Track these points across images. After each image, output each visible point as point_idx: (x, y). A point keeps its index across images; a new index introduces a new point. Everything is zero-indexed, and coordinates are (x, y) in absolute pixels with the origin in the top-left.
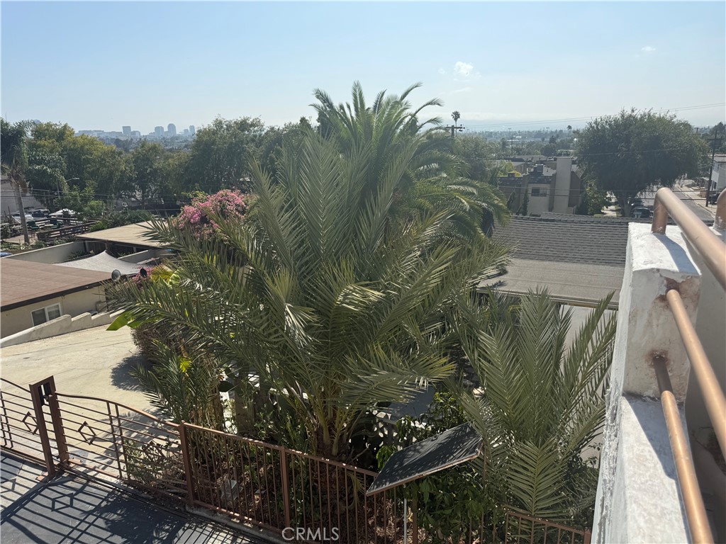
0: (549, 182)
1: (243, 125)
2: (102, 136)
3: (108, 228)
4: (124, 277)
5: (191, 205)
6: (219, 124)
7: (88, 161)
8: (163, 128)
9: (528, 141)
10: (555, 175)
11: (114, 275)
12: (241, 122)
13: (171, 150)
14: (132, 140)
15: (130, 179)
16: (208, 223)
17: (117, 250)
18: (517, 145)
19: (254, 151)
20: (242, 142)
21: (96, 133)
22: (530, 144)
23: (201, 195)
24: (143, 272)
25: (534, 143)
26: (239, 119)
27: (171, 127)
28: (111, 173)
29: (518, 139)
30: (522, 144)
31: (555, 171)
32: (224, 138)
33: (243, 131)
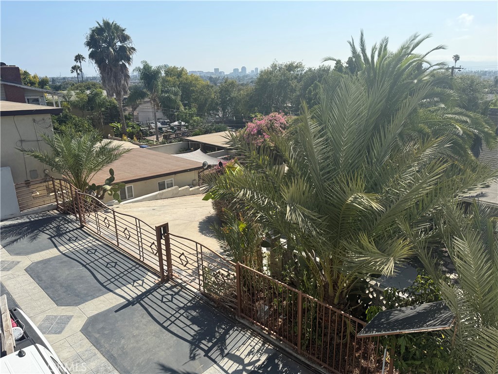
1: (290, 67)
2: (202, 75)
3: (202, 134)
4: (209, 166)
5: (252, 122)
6: (274, 66)
7: (193, 91)
8: (238, 70)
11: (204, 164)
12: (289, 65)
13: (242, 85)
14: (219, 77)
15: (217, 104)
16: (261, 134)
17: (207, 148)
19: (296, 86)
20: (288, 79)
21: (198, 73)
23: (259, 116)
24: (221, 164)
26: (288, 63)
27: (244, 69)
28: (206, 100)
32: (277, 77)
33: (290, 71)
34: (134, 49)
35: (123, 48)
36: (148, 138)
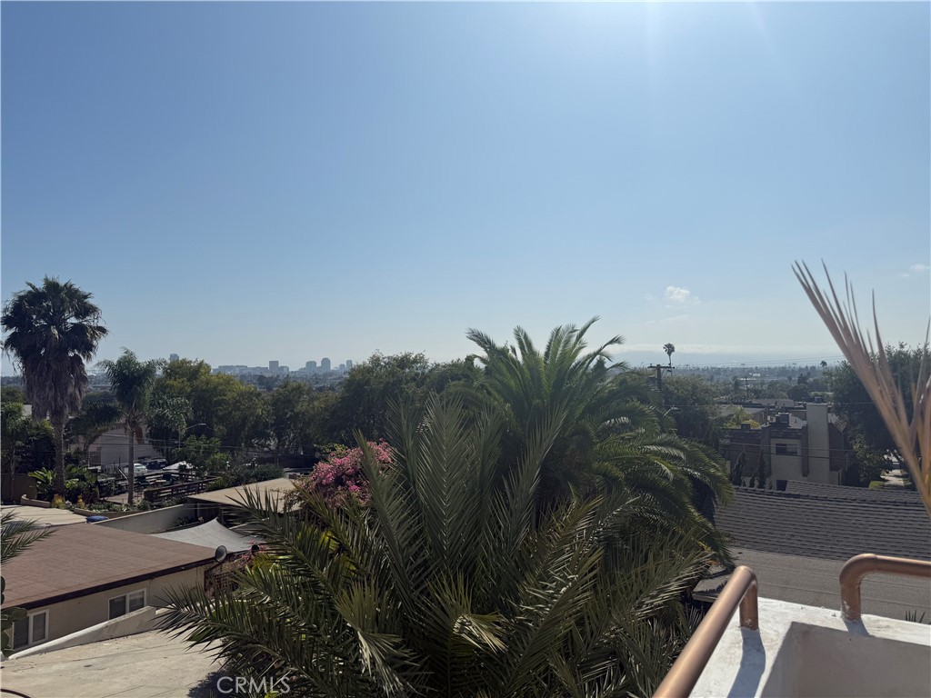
0: (798, 437)
1: (404, 362)
2: (244, 372)
3: (228, 487)
4: (231, 556)
5: (326, 461)
6: (375, 360)
7: (219, 403)
8: (315, 363)
9: (770, 380)
10: (805, 429)
11: (219, 552)
12: (402, 359)
15: (266, 425)
16: (343, 485)
18: (755, 385)
19: (414, 393)
20: (401, 381)
21: (237, 369)
22: (772, 385)
23: (339, 449)
24: (255, 548)
25: (777, 382)
26: (400, 355)
27: (326, 362)
28: (245, 419)
29: (756, 377)
30: (762, 384)
31: (805, 423)
33: (402, 368)
34: (103, 330)
35: (79, 328)
36: (111, 499)
